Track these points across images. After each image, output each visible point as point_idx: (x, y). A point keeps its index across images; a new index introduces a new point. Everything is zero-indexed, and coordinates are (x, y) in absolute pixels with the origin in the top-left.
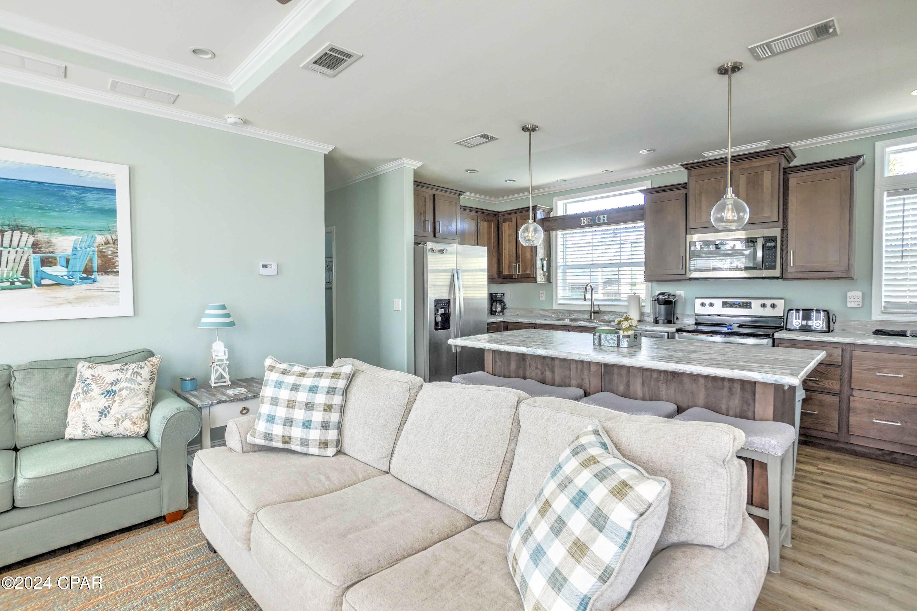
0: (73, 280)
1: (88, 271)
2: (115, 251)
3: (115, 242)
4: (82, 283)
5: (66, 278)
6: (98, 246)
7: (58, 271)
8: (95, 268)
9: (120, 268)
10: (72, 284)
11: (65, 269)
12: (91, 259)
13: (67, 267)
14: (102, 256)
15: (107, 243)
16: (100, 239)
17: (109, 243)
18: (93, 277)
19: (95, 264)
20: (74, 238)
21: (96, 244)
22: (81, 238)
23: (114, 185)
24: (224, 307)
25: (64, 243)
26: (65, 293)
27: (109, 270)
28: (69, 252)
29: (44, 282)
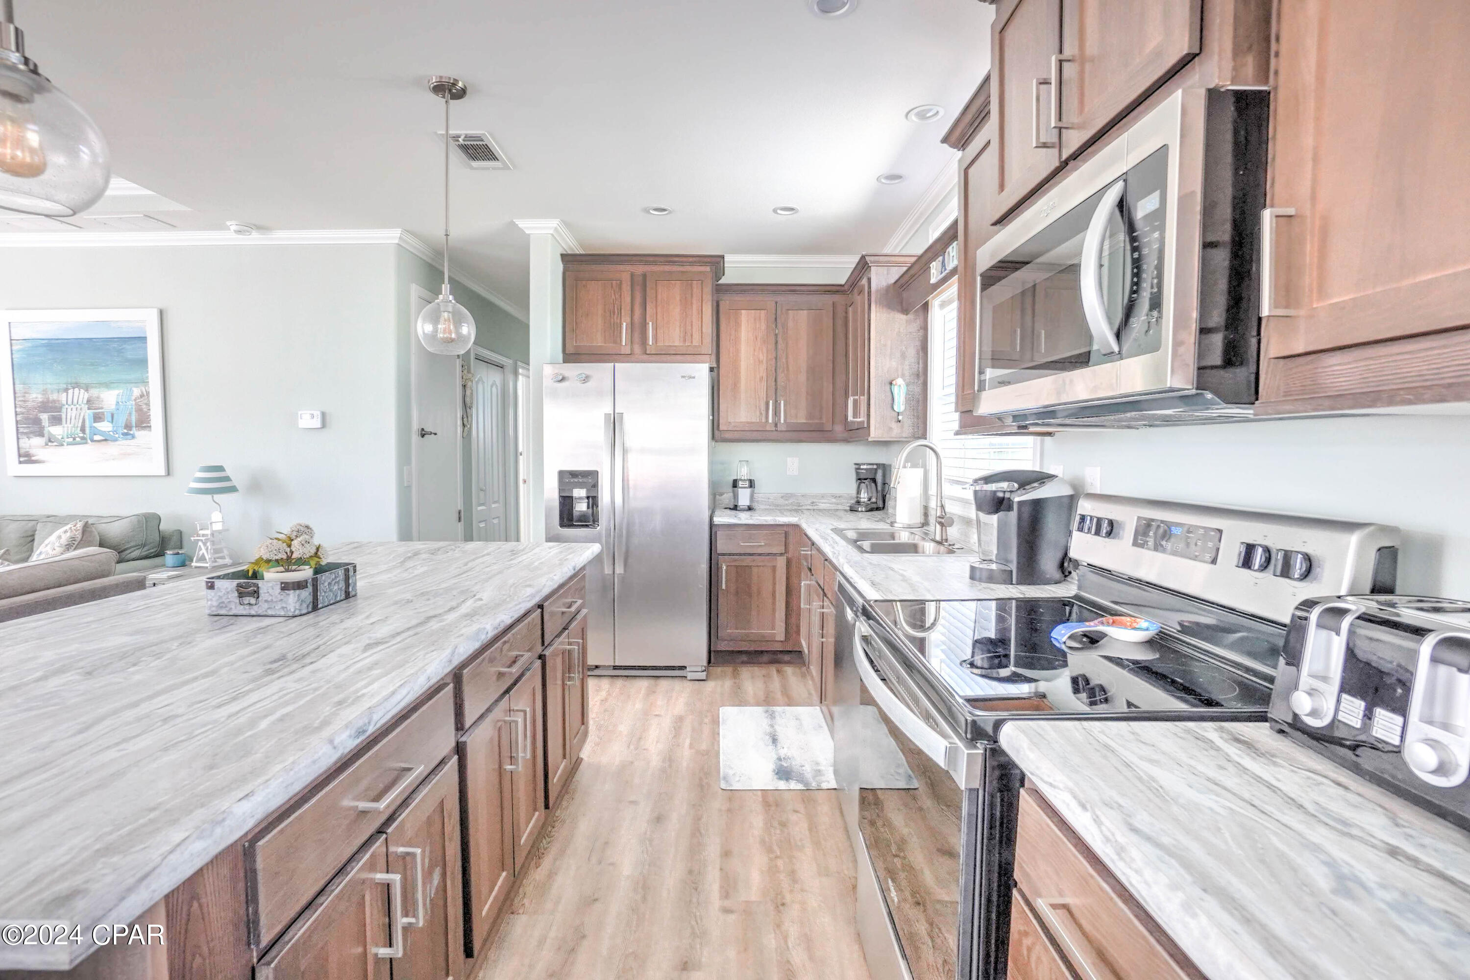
0: (117, 436)
1: (128, 426)
2: (148, 404)
3: (148, 393)
4: (123, 439)
5: (111, 433)
6: (135, 400)
7: (105, 426)
8: (134, 424)
9: (153, 423)
10: (116, 440)
11: (110, 425)
12: (130, 414)
13: (112, 422)
14: (139, 410)
15: (142, 396)
16: (136, 392)
17: (144, 396)
18: (132, 432)
19: (133, 419)
20: (116, 392)
21: (133, 398)
22: (122, 391)
23: (145, 332)
24: (220, 469)
25: (109, 398)
26: (112, 449)
27: (143, 423)
28: (114, 407)
29: (96, 438)
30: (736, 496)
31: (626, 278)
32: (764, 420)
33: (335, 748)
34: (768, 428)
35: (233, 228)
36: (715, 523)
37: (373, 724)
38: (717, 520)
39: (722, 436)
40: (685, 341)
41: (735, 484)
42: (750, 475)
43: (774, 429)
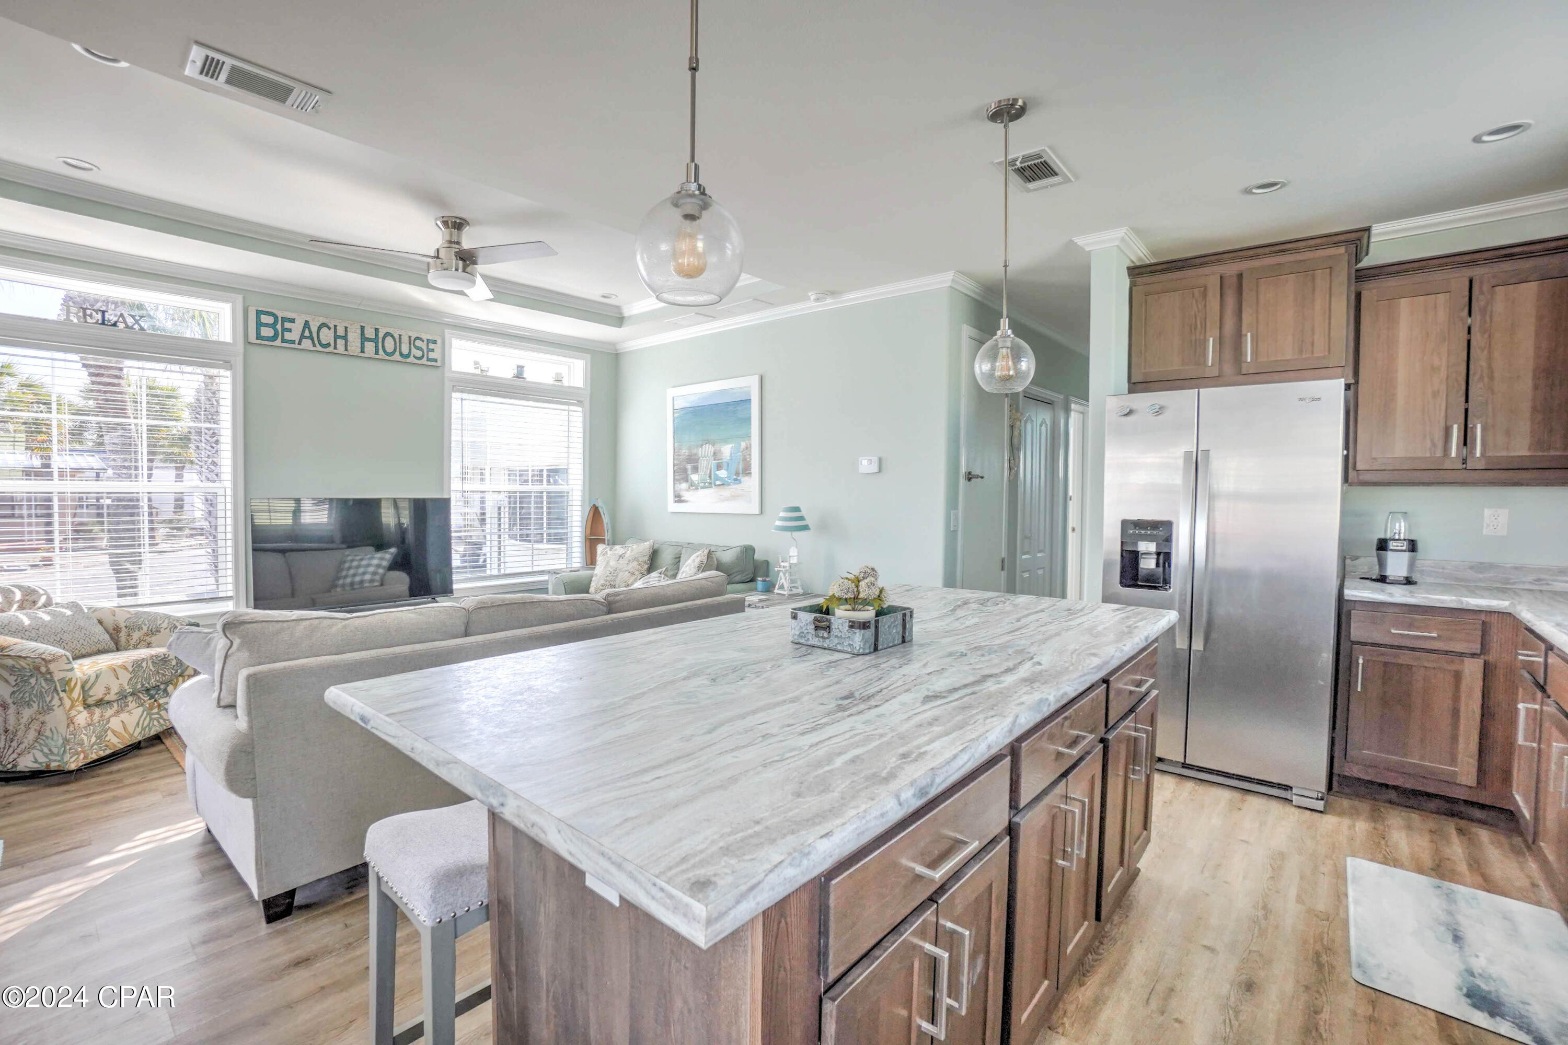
0: (730, 481)
1: (737, 474)
2: (750, 455)
3: (751, 446)
4: (734, 484)
5: (727, 479)
6: (742, 452)
7: (723, 473)
8: (741, 471)
9: (753, 471)
10: (729, 485)
11: (726, 472)
12: (739, 463)
13: (728, 470)
14: (745, 460)
15: (747, 448)
16: (743, 445)
18: (739, 478)
19: (741, 467)
20: (730, 446)
21: (741, 450)
22: (734, 445)
23: (750, 396)
24: (797, 509)
25: (727, 450)
26: (726, 492)
27: (747, 471)
28: (728, 458)
29: (718, 483)
30: (1382, 564)
31: (1213, 282)
32: (1439, 453)
33: (900, 804)
34: (1447, 465)
35: (812, 298)
36: (1346, 598)
37: (935, 786)
38: (1349, 593)
39: (1361, 477)
40: (1301, 351)
41: (1382, 545)
42: (1410, 532)
43: (1460, 466)
